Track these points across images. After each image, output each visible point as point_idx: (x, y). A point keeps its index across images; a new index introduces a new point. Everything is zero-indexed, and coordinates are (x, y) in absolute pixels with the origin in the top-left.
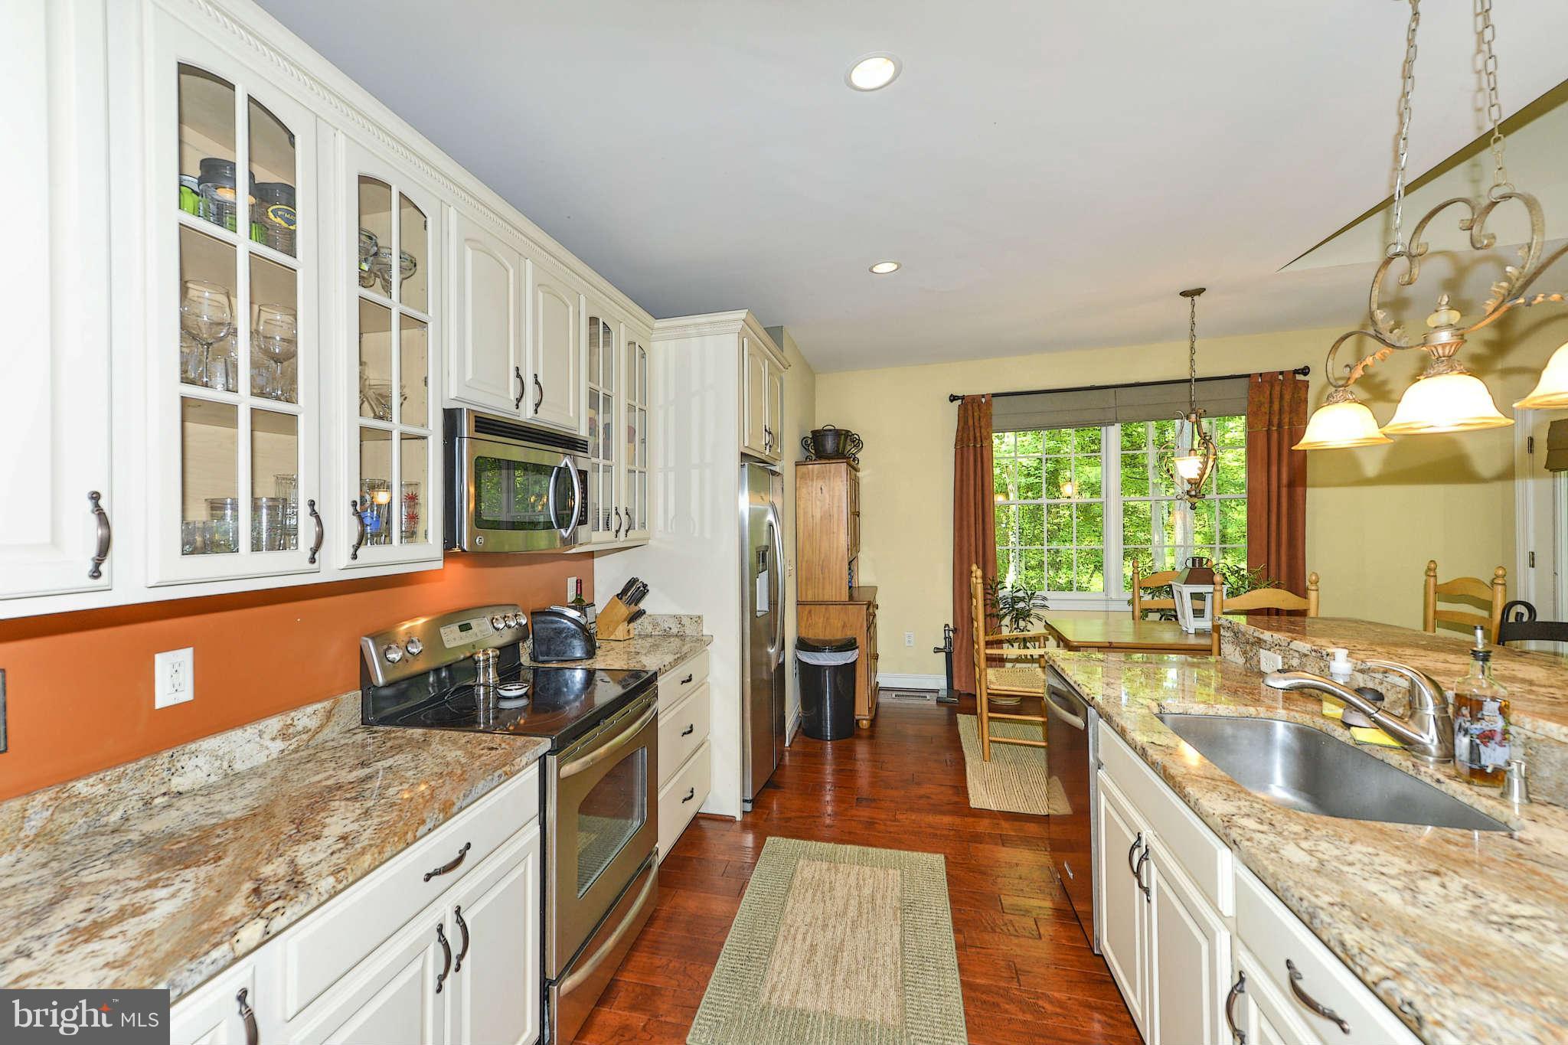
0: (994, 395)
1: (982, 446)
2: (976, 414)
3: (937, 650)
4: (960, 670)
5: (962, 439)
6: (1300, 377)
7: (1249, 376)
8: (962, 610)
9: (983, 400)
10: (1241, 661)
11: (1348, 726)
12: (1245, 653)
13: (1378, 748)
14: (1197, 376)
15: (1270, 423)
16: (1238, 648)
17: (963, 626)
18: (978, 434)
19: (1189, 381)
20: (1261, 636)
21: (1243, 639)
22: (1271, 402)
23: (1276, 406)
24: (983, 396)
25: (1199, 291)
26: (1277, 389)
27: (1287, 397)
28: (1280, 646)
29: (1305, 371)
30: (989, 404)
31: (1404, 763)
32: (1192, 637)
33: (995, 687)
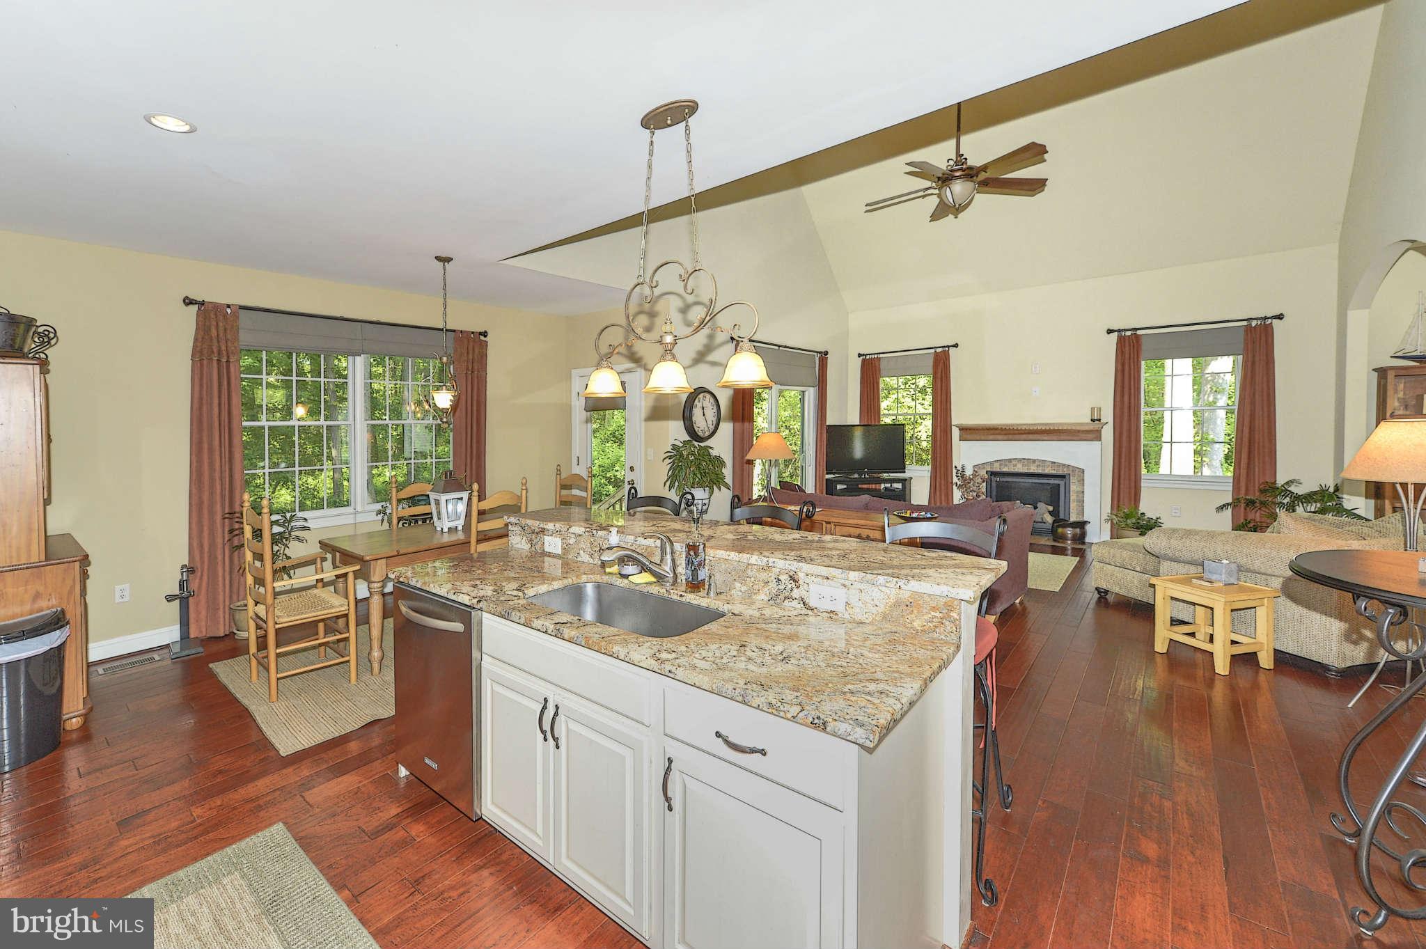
0: (242, 308)
1: (228, 361)
2: (221, 324)
3: (170, 598)
4: (198, 613)
5: (201, 352)
6: (482, 338)
7: (454, 331)
8: (201, 546)
9: (229, 311)
10: (527, 547)
11: (626, 576)
12: (531, 540)
13: (645, 585)
14: (448, 328)
15: (467, 369)
16: (525, 538)
17: (202, 563)
18: (224, 348)
19: (442, 330)
20: (545, 527)
21: (529, 531)
22: (468, 353)
23: (471, 357)
24: (229, 306)
25: (449, 260)
26: (471, 344)
27: (476, 351)
28: (560, 531)
29: (485, 334)
30: (235, 316)
31: (660, 590)
32: (446, 535)
33: (285, 620)
